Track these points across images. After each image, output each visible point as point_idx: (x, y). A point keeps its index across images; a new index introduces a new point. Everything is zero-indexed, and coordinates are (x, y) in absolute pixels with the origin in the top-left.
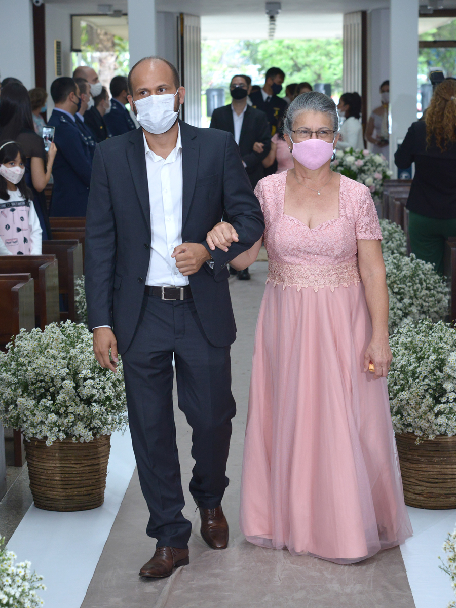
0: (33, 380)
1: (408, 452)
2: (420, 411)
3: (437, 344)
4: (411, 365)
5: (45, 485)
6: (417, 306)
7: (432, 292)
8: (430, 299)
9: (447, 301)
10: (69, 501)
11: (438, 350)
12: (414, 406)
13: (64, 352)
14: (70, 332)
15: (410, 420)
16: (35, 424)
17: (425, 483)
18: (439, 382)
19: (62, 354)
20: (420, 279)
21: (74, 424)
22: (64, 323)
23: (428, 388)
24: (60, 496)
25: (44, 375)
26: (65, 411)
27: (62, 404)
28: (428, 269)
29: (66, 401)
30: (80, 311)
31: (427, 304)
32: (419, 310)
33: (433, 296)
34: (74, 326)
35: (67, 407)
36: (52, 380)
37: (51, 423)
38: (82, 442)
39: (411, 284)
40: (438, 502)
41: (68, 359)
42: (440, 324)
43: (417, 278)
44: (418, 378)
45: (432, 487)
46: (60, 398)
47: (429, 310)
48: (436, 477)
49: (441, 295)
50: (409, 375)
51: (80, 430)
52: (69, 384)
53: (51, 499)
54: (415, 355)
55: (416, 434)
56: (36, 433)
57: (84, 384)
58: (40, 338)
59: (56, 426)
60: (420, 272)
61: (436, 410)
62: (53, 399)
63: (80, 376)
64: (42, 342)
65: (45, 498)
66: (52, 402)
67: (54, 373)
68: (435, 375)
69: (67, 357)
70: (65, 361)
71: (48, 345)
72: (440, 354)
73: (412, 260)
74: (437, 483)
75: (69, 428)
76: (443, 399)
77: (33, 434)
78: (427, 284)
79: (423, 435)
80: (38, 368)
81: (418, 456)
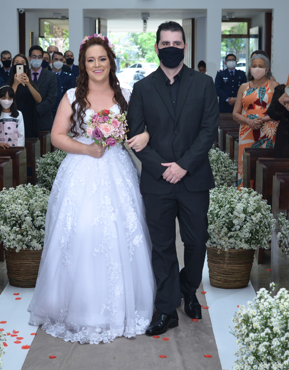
0: (9, 216)
1: (213, 258)
2: (221, 235)
3: (230, 199)
4: (215, 210)
5: (15, 273)
6: (219, 176)
7: (228, 168)
8: (227, 172)
9: (235, 174)
10: (28, 282)
11: (230, 202)
12: (217, 233)
13: (26, 201)
14: (30, 191)
15: (215, 240)
16: (10, 240)
17: (222, 275)
18: (231, 219)
19: (25, 202)
20: (221, 162)
21: (31, 240)
22: (27, 185)
23: (225, 223)
24: (23, 279)
25: (15, 213)
26: (26, 234)
27: (25, 229)
28: (225, 156)
29: (27, 228)
30: (38, 177)
31: (225, 175)
32: (220, 178)
33: (228, 171)
34: (32, 187)
35: (27, 231)
36: (20, 216)
37: (19, 240)
38: (36, 250)
39: (216, 164)
40: (230, 285)
41: (28, 205)
42: (232, 188)
43: (220, 161)
44: (219, 217)
45: (226, 277)
46: (23, 226)
47: (225, 178)
48: (228, 271)
49: (232, 170)
50: (215, 215)
51: (34, 244)
52: (29, 219)
53: (19, 281)
54: (218, 205)
55: (218, 248)
56: (11, 245)
57: (37, 219)
58: (13, 193)
59: (21, 241)
60: (221, 158)
61: (229, 235)
62: (20, 227)
63: (35, 215)
64: (14, 196)
65: (15, 281)
66: (19, 228)
67: (20, 213)
68: (228, 216)
69: (28, 204)
70: (27, 206)
71: (18, 197)
72: (231, 204)
73: (217, 151)
74: (229, 274)
75: (28, 243)
76: (233, 229)
77: (9, 246)
78: (225, 164)
79: (222, 248)
80: (12, 210)
81: (219, 260)
